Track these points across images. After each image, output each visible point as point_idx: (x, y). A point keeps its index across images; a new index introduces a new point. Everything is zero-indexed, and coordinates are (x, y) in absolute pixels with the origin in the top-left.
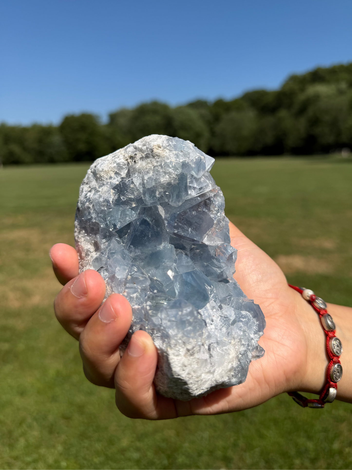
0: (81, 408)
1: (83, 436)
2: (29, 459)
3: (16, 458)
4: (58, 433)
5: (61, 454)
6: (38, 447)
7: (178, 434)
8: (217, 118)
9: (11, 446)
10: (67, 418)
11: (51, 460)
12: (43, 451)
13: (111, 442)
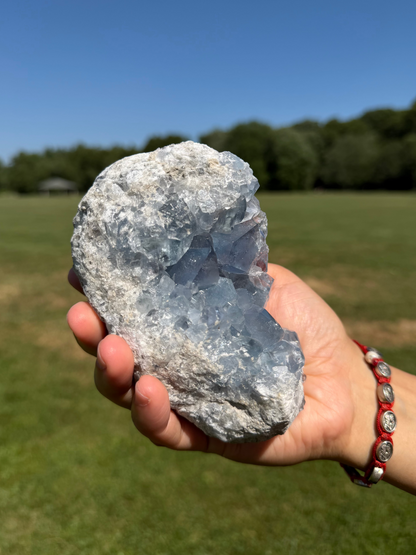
0: (146, 489)
1: (146, 523)
2: (82, 543)
3: (69, 540)
4: (118, 515)
5: (119, 542)
6: (94, 529)
7: (259, 537)
8: (329, 143)
9: (64, 524)
10: (129, 498)
11: (107, 547)
12: (99, 535)
13: (178, 535)
